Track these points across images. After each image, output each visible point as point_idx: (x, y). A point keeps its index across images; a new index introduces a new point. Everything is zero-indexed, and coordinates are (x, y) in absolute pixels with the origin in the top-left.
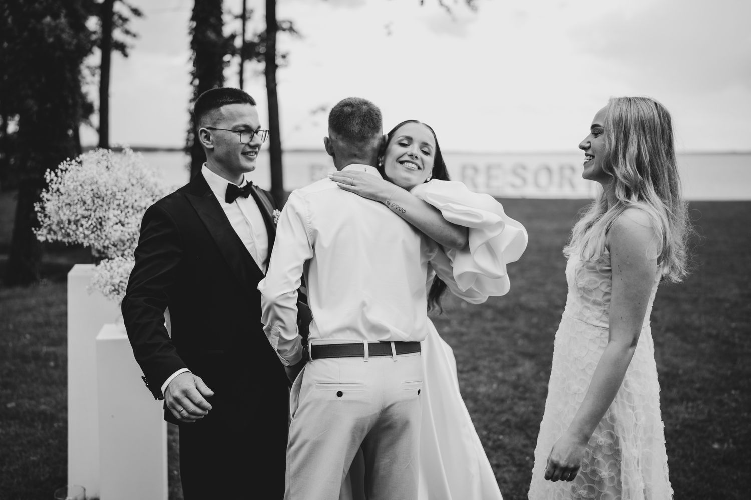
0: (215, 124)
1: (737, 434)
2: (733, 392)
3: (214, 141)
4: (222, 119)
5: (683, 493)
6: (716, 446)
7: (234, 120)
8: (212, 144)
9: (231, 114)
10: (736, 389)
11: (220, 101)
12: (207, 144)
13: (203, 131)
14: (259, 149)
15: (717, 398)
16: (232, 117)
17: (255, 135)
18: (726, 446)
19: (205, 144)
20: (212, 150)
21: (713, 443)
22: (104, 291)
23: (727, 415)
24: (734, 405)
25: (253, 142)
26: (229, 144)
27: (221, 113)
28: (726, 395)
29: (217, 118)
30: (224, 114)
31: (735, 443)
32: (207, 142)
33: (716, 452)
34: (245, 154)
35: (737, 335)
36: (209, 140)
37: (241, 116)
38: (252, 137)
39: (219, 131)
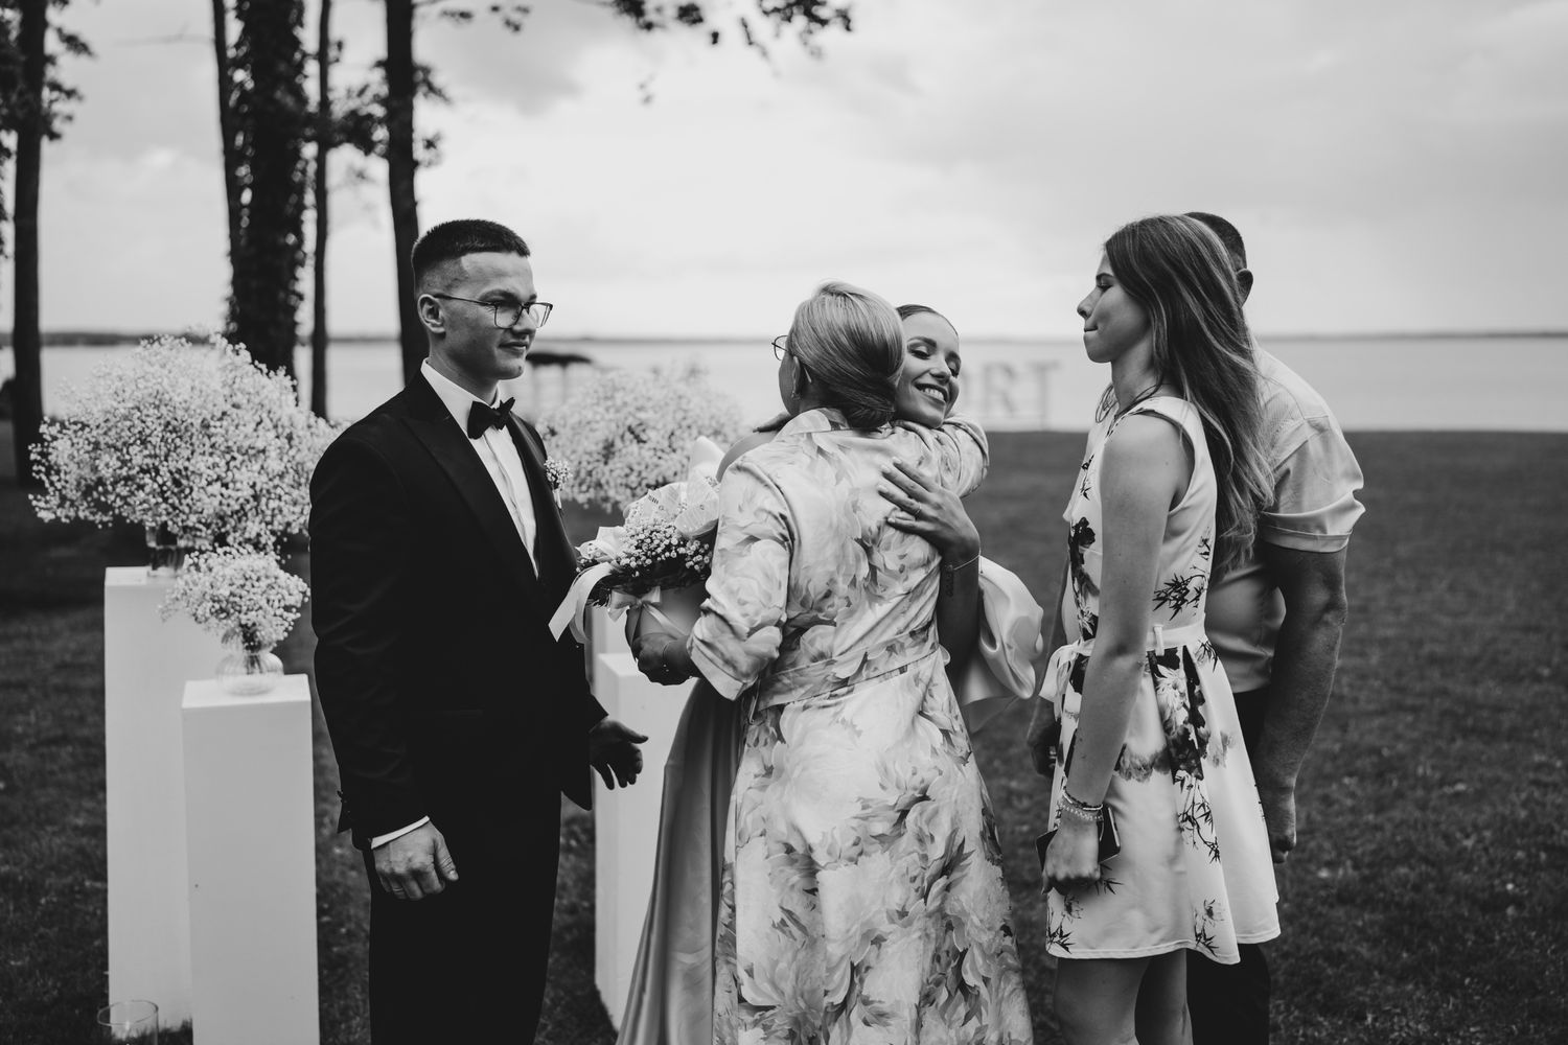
0: (449, 287)
1: (1359, 851)
2: (1346, 780)
3: (446, 318)
4: (461, 279)
5: (1274, 955)
6: (1324, 874)
7: (486, 281)
8: (442, 325)
9: (480, 271)
10: (1351, 775)
11: (461, 246)
12: (434, 325)
13: (426, 300)
14: (531, 337)
15: (1319, 792)
16: (483, 277)
17: (524, 312)
18: (1341, 872)
19: (429, 325)
20: (442, 336)
21: (1319, 868)
22: (200, 612)
23: (1340, 819)
24: (1349, 802)
25: (520, 324)
26: (475, 325)
27: (461, 268)
28: (1334, 786)
29: (454, 276)
30: (466, 269)
31: (1356, 867)
32: (434, 321)
33: (1325, 884)
34: (503, 346)
35: (1345, 680)
36: (436, 316)
37: (500, 274)
38: (518, 316)
39: (454, 301)
